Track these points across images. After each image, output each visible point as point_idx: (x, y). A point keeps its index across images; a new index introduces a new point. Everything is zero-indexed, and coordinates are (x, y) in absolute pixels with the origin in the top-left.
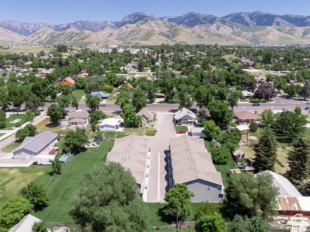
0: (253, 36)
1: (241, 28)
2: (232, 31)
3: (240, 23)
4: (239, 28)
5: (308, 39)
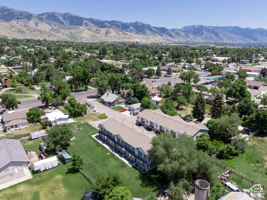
0: (70, 33)
1: (58, 26)
2: (50, 28)
3: (56, 22)
4: (56, 26)
5: (110, 37)
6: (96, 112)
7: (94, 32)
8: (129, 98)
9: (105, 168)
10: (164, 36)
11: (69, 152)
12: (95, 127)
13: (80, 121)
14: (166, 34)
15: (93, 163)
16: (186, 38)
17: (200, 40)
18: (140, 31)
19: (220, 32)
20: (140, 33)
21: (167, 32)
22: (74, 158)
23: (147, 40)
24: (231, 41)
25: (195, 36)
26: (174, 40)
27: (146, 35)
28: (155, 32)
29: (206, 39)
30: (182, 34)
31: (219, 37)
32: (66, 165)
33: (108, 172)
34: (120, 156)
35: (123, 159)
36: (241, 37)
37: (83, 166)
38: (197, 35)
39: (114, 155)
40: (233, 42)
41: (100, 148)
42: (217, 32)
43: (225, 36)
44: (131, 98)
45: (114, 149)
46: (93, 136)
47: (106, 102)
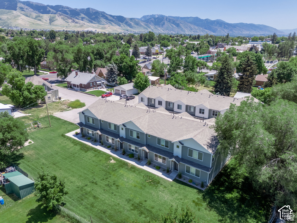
5: (56, 25)
6: (62, 100)
7: (34, 19)
8: (113, 78)
9: (117, 194)
10: (122, 25)
11: (23, 170)
12: (68, 120)
13: (35, 113)
14: (125, 24)
15: (86, 185)
16: (147, 29)
17: (161, 31)
18: (94, 19)
19: (181, 23)
20: (94, 21)
21: (125, 22)
22: (44, 182)
23: (103, 30)
24: (193, 32)
25: (156, 26)
26: (134, 31)
27: (101, 24)
28: (112, 21)
29: (167, 30)
30: (142, 24)
31: (180, 28)
32: (20, 201)
33: (129, 201)
34: (138, 162)
35: (146, 168)
36: (201, 29)
37: (66, 196)
38: (158, 25)
39: (126, 164)
40: (194, 33)
41: (90, 154)
42: (178, 22)
43: (187, 28)
44: (114, 77)
45: (121, 152)
46: (71, 135)
47: (74, 85)
